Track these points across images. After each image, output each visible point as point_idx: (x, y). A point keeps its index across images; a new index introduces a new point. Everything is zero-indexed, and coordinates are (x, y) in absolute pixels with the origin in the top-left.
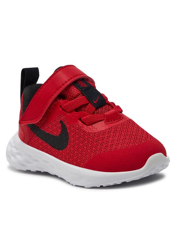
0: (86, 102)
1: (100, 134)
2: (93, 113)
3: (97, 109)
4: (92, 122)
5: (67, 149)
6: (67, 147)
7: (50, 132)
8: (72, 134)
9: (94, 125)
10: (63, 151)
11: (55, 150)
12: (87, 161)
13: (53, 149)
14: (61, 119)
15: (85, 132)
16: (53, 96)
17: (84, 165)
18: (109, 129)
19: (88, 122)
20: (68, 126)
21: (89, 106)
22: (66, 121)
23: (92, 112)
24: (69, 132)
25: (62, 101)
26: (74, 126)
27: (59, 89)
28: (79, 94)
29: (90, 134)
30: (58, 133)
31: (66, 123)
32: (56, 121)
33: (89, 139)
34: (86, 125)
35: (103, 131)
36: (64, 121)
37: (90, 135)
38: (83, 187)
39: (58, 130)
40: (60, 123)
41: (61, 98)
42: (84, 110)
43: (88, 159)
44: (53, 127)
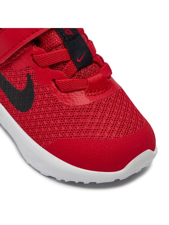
0: (66, 58)
1: (76, 109)
2: (73, 76)
3: (79, 69)
4: (69, 89)
5: (28, 113)
6: (28, 111)
7: (11, 82)
8: (40, 97)
9: (70, 94)
10: (22, 114)
11: (13, 108)
12: (50, 142)
13: (10, 104)
14: (29, 72)
15: (57, 101)
16: (24, 39)
17: (45, 146)
18: (90, 104)
19: (64, 89)
20: (36, 84)
21: (70, 64)
22: (35, 77)
23: (71, 74)
24: (36, 93)
25: (35, 48)
26: (44, 87)
27: (35, 33)
28: (60, 45)
29: (63, 105)
30: (21, 87)
31: (34, 80)
32: (22, 72)
33: (60, 112)
34: (60, 91)
35: (81, 106)
36: (33, 75)
37: (62, 107)
38: (39, 172)
39: (22, 83)
40: (26, 76)
41: (35, 44)
42: (62, 68)
43: (53, 140)
44: (16, 77)
